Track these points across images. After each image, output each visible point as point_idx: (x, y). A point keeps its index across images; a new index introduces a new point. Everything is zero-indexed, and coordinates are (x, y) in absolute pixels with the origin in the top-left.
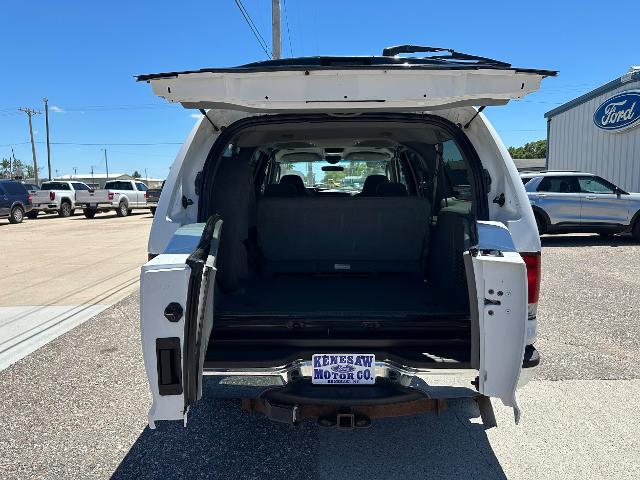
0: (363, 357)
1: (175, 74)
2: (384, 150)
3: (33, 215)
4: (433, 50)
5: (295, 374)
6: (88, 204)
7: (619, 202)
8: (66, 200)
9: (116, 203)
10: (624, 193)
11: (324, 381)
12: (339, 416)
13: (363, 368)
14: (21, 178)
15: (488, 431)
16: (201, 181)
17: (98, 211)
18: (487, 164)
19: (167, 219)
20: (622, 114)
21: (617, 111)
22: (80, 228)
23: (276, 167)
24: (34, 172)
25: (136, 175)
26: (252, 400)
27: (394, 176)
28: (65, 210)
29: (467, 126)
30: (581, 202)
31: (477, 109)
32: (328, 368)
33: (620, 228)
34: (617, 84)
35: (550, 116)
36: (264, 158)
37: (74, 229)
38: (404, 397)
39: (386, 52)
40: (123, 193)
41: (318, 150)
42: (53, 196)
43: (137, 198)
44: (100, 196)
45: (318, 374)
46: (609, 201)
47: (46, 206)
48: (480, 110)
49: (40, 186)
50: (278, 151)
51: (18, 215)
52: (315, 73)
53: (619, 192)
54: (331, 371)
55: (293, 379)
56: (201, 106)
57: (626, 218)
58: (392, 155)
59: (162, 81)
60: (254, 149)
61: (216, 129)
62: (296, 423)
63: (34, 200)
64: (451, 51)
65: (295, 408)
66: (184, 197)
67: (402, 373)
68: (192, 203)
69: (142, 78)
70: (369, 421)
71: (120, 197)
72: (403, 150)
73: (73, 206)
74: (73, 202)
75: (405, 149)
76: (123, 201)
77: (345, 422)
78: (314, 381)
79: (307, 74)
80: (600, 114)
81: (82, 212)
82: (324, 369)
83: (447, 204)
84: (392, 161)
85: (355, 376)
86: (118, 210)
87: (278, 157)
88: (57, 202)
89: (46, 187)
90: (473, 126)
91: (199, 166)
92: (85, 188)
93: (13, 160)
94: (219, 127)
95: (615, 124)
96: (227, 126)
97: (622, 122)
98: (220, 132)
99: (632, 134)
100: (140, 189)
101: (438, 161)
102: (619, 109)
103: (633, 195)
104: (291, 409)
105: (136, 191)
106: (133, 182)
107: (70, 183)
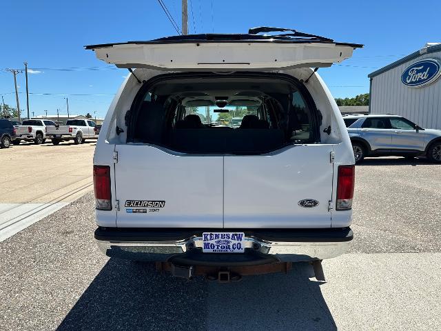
0: (236, 235)
1: (111, 45)
2: (256, 98)
3: (17, 143)
4: (282, 30)
5: (191, 246)
6: (55, 135)
7: (417, 135)
8: (39, 132)
9: (74, 135)
10: (421, 129)
11: (210, 251)
12: (220, 273)
13: (236, 242)
14: (8, 117)
15: (321, 286)
16: (129, 117)
17: (62, 140)
18: (320, 106)
19: (106, 142)
20: (420, 75)
21: (417, 73)
22: (49, 152)
23: (182, 110)
24: (17, 113)
25: (88, 116)
26: (162, 263)
27: (262, 116)
28: (39, 139)
29: (307, 81)
30: (392, 135)
31: (313, 69)
32: (213, 242)
33: (418, 153)
34: (417, 55)
35: (372, 76)
36: (174, 103)
37: (45, 152)
38: (264, 261)
39: (251, 31)
40: (79, 128)
41: (211, 98)
42: (30, 130)
43: (88, 131)
44: (63, 130)
45: (206, 246)
46: (410, 134)
47: (26, 136)
48: (315, 70)
49: (22, 123)
50: (183, 99)
51: (7, 142)
52: (202, 45)
53: (418, 128)
54: (215, 244)
55: (190, 249)
56: (129, 67)
57: (422, 146)
58: (261, 102)
59: (103, 49)
60: (166, 97)
61: (139, 82)
62: (191, 278)
63: (18, 132)
64: (294, 31)
65: (191, 268)
66: (117, 127)
67: (262, 245)
68: (123, 131)
69: (88, 47)
70: (240, 277)
71: (77, 131)
72: (268, 98)
73: (44, 137)
74: (44, 134)
75: (269, 97)
76: (79, 133)
77: (224, 277)
78: (205, 251)
79: (198, 45)
80: (405, 76)
81: (51, 141)
82: (211, 242)
83: (296, 134)
84: (262, 106)
85: (231, 247)
86: (75, 139)
87: (183, 103)
88: (33, 134)
89: (25, 123)
90: (311, 81)
91: (127, 107)
92: (53, 124)
93: (3, 105)
94: (142, 81)
95: (416, 82)
96: (146, 80)
97: (420, 81)
98: (142, 84)
99: (427, 89)
100: (90, 125)
101: (289, 105)
102: (418, 72)
103: (427, 131)
104: (188, 269)
105: (88, 127)
106: (86, 121)
107: (42, 121)
